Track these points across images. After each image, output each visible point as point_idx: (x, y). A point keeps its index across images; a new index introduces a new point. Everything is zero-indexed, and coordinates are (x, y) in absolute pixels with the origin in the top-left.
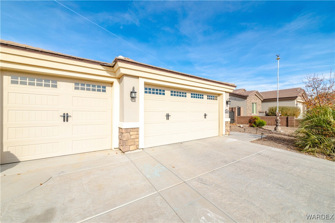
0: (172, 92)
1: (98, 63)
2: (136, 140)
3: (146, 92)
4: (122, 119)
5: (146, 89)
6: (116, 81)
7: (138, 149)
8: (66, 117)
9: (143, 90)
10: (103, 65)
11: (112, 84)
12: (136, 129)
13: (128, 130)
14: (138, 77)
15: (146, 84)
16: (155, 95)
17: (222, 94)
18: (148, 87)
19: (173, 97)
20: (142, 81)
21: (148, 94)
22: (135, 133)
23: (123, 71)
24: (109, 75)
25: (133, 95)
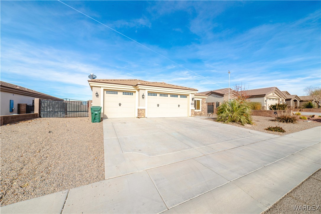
0: (160, 94)
1: (131, 85)
2: (144, 114)
3: (148, 95)
4: (139, 105)
5: (148, 94)
6: (137, 91)
7: (145, 117)
8: (120, 105)
9: (147, 94)
10: (133, 86)
11: (135, 92)
12: (144, 110)
13: (141, 110)
14: (145, 90)
15: (148, 92)
16: (152, 96)
17: (189, 95)
18: (149, 93)
19: (161, 97)
20: (146, 91)
21: (149, 96)
22: (144, 111)
23: (140, 88)
24: (134, 89)
25: (143, 97)
